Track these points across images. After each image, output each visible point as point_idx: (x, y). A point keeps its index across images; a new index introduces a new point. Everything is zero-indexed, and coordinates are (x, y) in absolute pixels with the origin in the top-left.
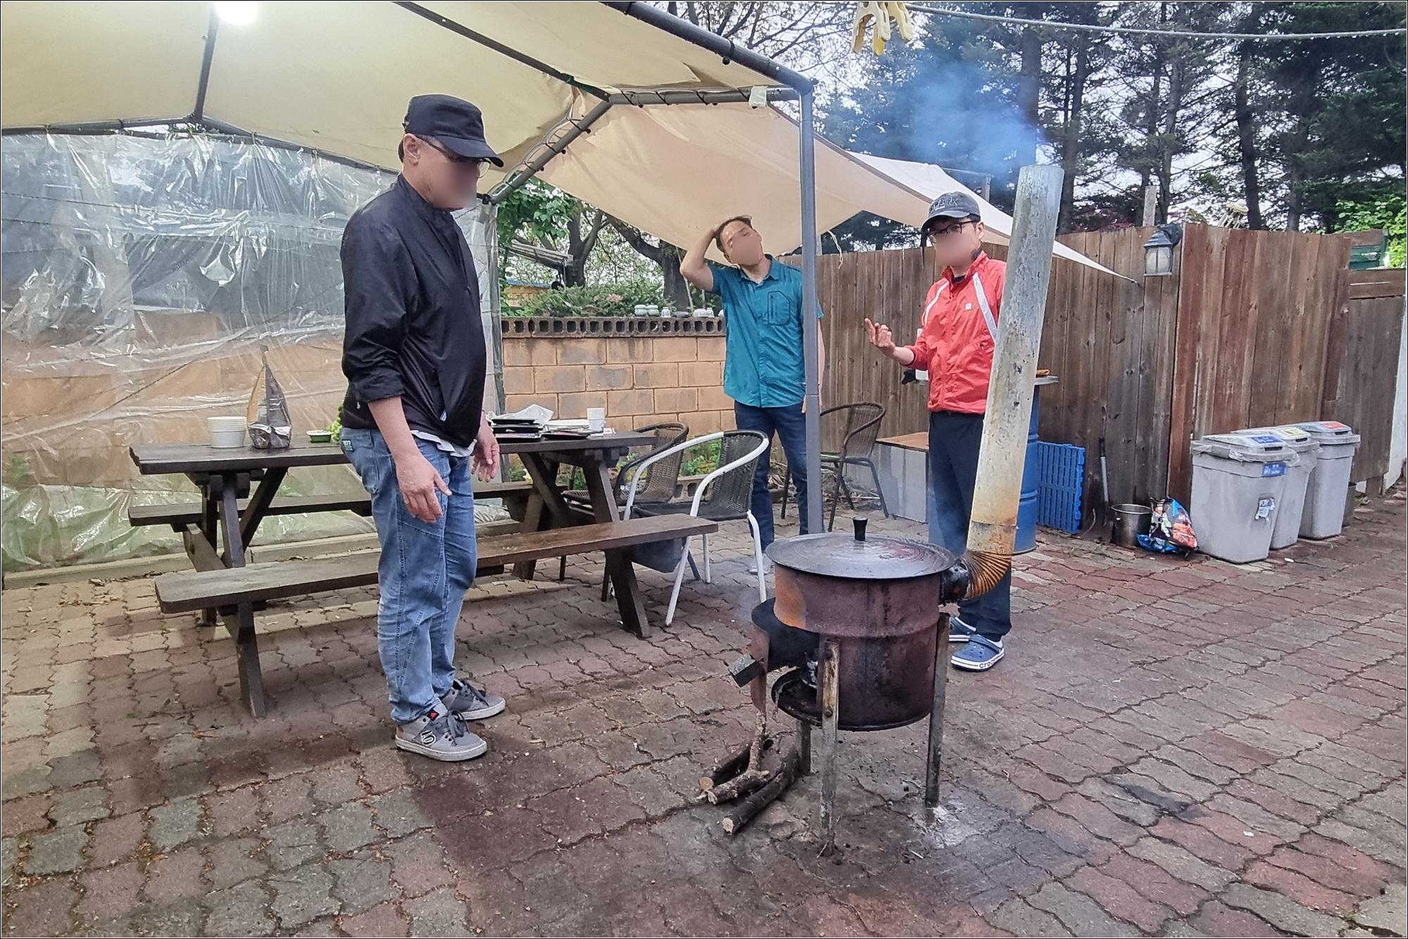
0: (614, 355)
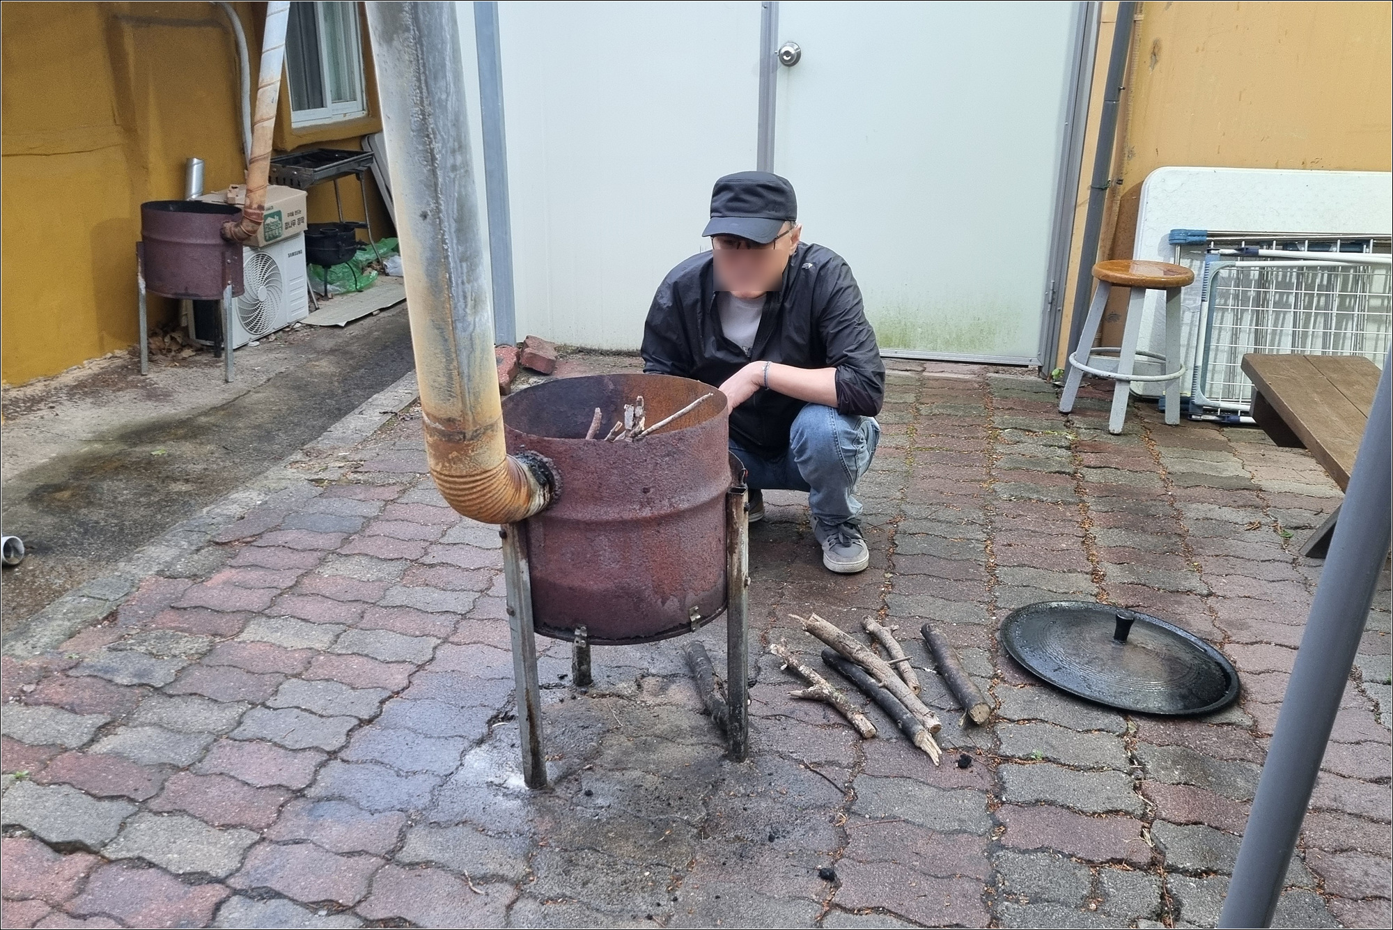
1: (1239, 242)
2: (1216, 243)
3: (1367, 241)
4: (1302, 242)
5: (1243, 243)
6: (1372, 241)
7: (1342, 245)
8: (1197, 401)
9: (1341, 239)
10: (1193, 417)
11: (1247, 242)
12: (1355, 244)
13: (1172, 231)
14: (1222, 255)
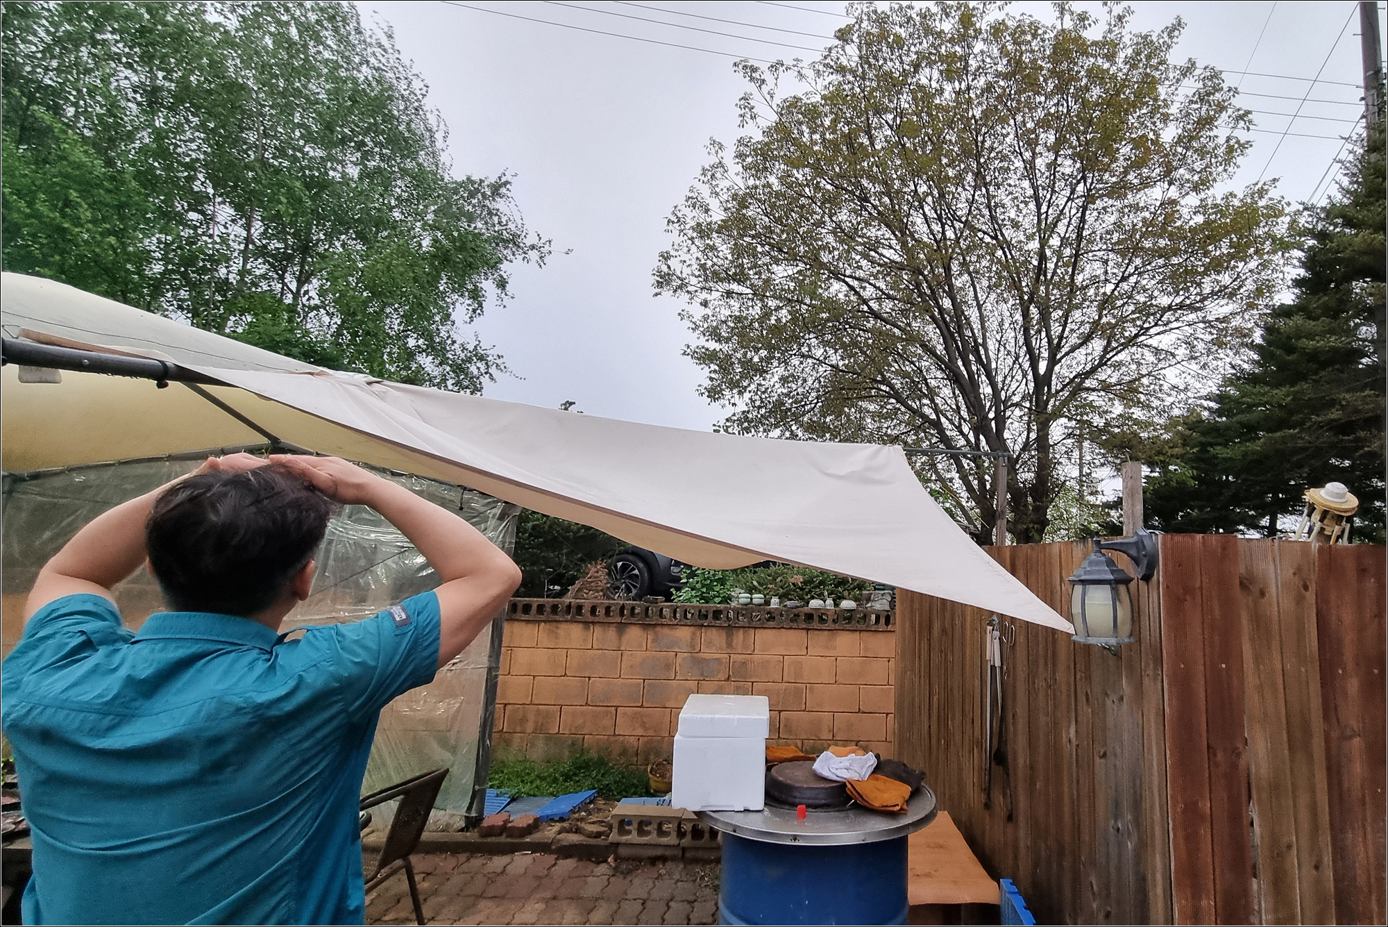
0: (710, 644)
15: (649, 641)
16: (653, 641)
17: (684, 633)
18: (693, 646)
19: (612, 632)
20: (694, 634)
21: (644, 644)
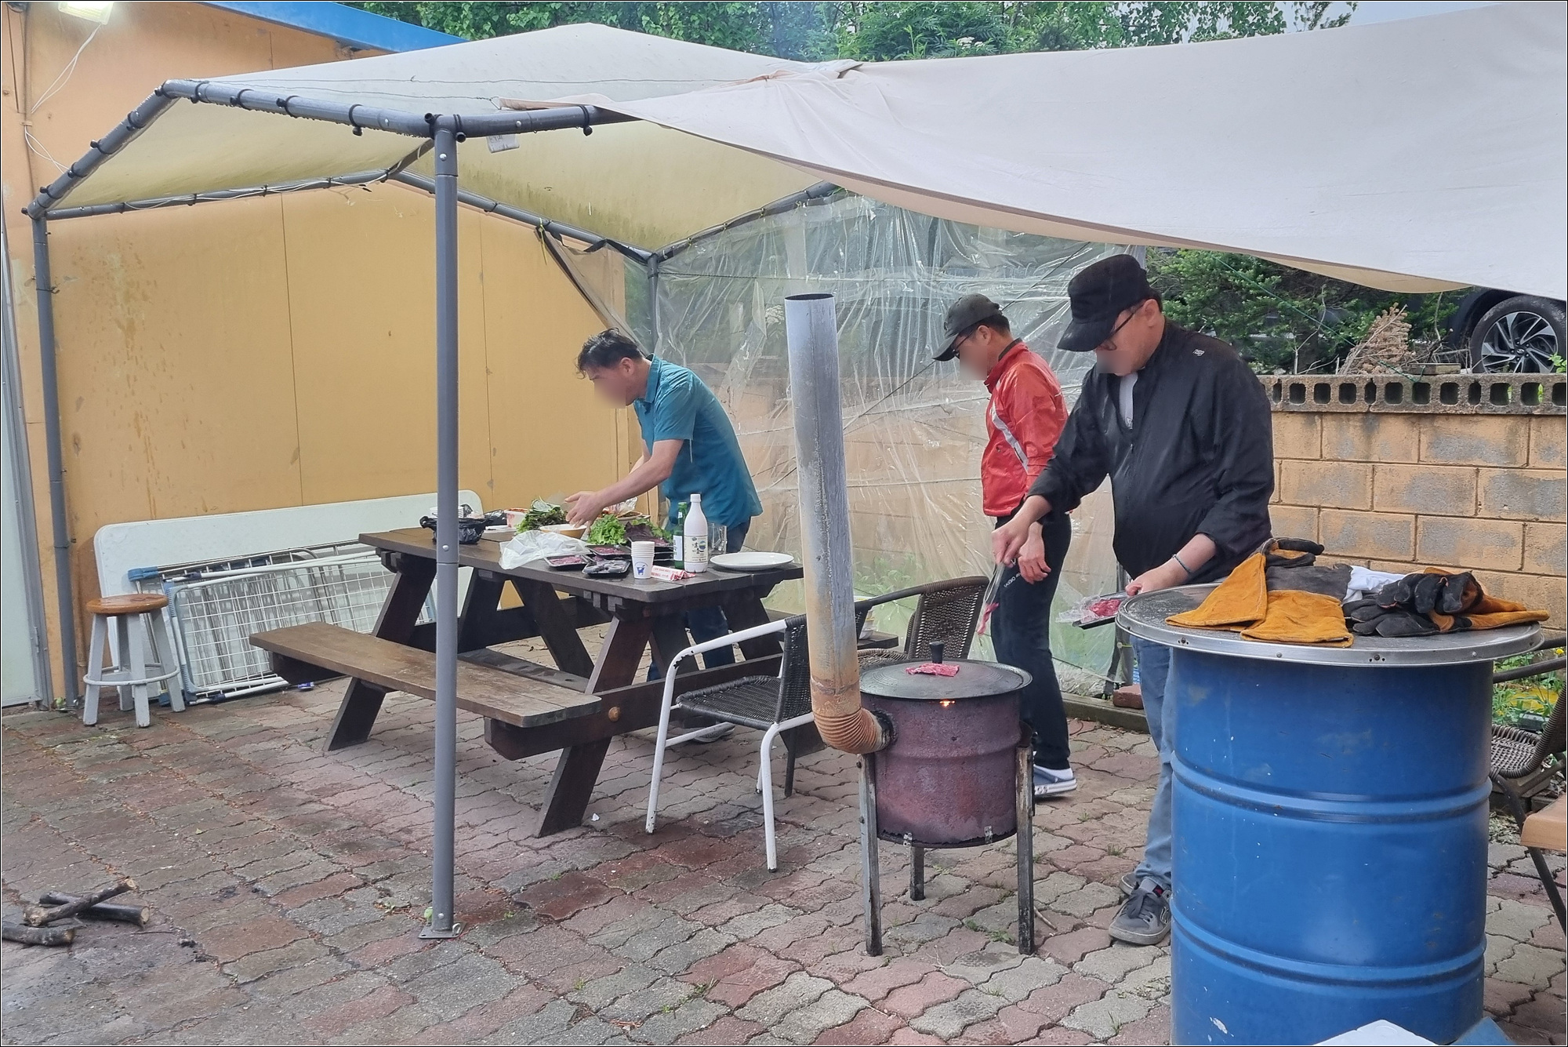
0: (1546, 450)
1: (183, 571)
2: (166, 574)
3: (267, 557)
4: (225, 564)
5: (185, 571)
6: (270, 557)
7: (252, 562)
8: (191, 690)
9: (251, 558)
10: (191, 703)
11: (188, 570)
12: (260, 560)
13: (129, 571)
14: (176, 582)
15: (1424, 446)
16: (1431, 445)
17: (1491, 431)
18: (1511, 455)
19: (1353, 430)
20: (1513, 432)
21: (1414, 452)
